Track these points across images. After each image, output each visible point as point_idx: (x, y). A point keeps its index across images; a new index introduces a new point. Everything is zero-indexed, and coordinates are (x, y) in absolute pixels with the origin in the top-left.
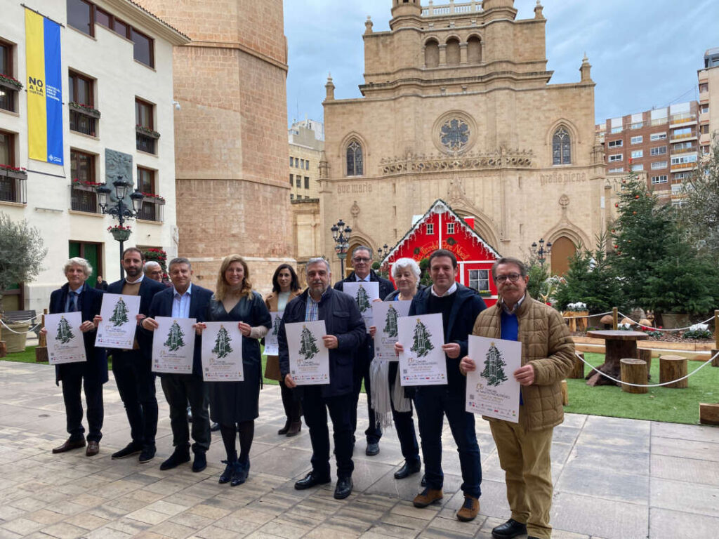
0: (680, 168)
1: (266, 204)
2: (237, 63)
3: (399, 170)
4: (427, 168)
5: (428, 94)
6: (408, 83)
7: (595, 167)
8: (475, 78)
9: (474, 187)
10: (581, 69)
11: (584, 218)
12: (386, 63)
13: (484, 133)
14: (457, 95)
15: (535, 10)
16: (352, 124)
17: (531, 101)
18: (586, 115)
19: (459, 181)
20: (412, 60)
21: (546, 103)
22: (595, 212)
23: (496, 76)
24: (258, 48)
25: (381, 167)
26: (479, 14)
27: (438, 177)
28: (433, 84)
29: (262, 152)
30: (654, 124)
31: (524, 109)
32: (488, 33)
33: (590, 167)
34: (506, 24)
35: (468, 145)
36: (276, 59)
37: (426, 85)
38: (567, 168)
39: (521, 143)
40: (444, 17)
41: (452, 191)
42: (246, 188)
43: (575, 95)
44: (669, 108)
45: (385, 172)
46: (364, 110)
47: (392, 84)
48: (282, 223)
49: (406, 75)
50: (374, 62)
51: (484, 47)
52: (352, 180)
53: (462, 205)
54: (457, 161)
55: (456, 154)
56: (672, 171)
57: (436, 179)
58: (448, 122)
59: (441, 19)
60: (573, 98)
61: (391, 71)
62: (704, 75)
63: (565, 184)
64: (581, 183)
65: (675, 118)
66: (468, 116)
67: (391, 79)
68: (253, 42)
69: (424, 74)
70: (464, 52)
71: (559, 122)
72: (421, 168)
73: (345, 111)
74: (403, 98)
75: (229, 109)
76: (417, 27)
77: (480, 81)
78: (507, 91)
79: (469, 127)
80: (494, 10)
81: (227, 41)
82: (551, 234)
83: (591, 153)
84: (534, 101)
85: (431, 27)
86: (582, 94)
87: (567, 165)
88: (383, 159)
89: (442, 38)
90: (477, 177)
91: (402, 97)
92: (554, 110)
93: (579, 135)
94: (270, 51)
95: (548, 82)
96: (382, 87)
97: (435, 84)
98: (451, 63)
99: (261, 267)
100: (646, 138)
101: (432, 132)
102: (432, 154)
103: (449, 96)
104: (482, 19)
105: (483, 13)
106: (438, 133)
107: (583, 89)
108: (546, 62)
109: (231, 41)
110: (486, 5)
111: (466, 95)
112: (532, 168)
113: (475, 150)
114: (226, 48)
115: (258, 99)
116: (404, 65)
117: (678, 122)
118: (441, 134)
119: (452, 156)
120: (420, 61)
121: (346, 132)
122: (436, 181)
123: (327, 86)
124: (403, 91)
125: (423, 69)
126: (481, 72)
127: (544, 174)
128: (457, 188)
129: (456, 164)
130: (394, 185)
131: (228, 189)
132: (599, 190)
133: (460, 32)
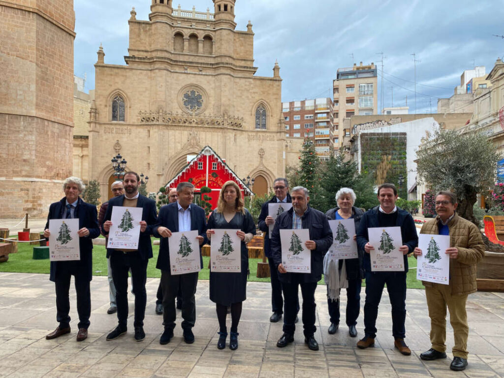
0: (320, 137)
1: (53, 137)
2: (35, 24)
3: (153, 121)
4: (173, 122)
5: (175, 70)
6: (162, 60)
7: (280, 132)
8: (208, 64)
9: (206, 139)
10: (274, 69)
11: (273, 164)
12: (145, 44)
13: (213, 102)
14: (195, 74)
15: (247, 27)
16: (118, 83)
17: (243, 85)
18: (276, 99)
19: (196, 133)
20: (164, 45)
21: (252, 88)
22: (279, 161)
23: (222, 65)
24: (52, 15)
25: (139, 117)
26: (212, 21)
27: (182, 128)
28: (179, 64)
29: (52, 97)
30: (307, 109)
31: (239, 90)
32: (218, 35)
33: (278, 132)
34: (230, 32)
35: (202, 109)
36: (66, 27)
37: (174, 63)
38: (264, 132)
39: (236, 112)
40: (188, 19)
41: (191, 139)
42: (37, 123)
43: (270, 85)
44: (315, 100)
45: (142, 121)
46: (128, 74)
47: (149, 59)
48: (65, 153)
49: (159, 54)
50: (137, 41)
51: (215, 44)
52: (116, 124)
53: (197, 150)
54: (195, 119)
55: (194, 114)
56: (316, 139)
57: (179, 130)
58: (188, 91)
59: (186, 20)
60: (269, 87)
61: (149, 49)
62: (336, 83)
63: (262, 142)
64: (272, 142)
65: (319, 107)
66: (201, 89)
67: (149, 55)
68: (48, 10)
69: (173, 55)
70: (201, 45)
71: (260, 101)
72: (169, 121)
73: (112, 73)
74: (157, 71)
75: (26, 59)
76: (169, 22)
77: (211, 67)
78: (229, 76)
79: (203, 97)
80: (222, 21)
81: (26, 5)
82: (253, 173)
83: (278, 124)
84: (246, 85)
85: (179, 24)
86: (274, 85)
87: (264, 130)
88: (140, 112)
89: (186, 33)
90: (207, 131)
91: (156, 69)
92: (257, 93)
93: (272, 111)
94: (62, 19)
95: (254, 74)
96: (142, 60)
97: (181, 64)
98: (192, 51)
99: (47, 187)
100: (302, 117)
101: (177, 97)
102: (177, 112)
103: (189, 74)
104: (213, 25)
105: (215, 21)
106: (181, 98)
107: (275, 82)
108: (253, 61)
109: (29, 6)
110: (216, 16)
111: (202, 75)
112: (243, 129)
113: (207, 113)
114: (25, 11)
115: (51, 55)
116: (159, 47)
117: (320, 109)
118: (183, 100)
119: (191, 115)
120: (170, 46)
121: (113, 88)
122: (180, 132)
123: (99, 53)
124: (157, 66)
125: (172, 52)
126: (212, 61)
127: (250, 134)
128: (194, 138)
129: (194, 121)
130: (149, 131)
131: (22, 123)
132: (282, 147)
133: (199, 31)
